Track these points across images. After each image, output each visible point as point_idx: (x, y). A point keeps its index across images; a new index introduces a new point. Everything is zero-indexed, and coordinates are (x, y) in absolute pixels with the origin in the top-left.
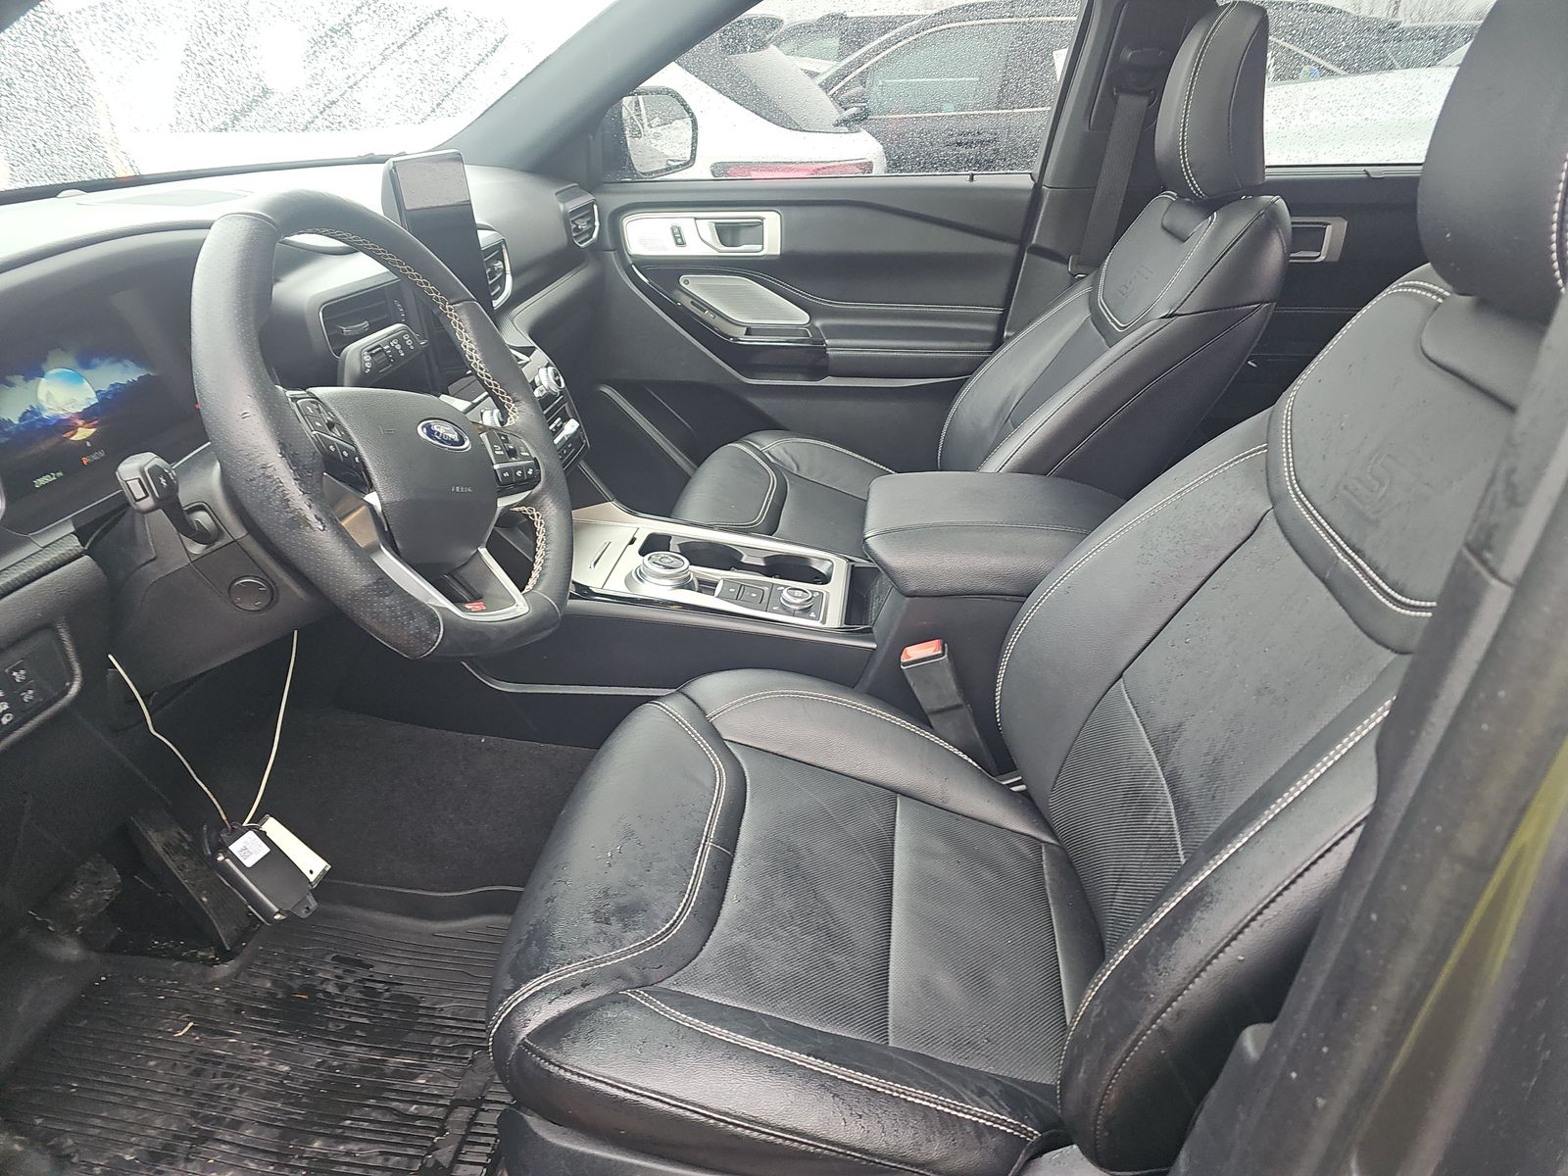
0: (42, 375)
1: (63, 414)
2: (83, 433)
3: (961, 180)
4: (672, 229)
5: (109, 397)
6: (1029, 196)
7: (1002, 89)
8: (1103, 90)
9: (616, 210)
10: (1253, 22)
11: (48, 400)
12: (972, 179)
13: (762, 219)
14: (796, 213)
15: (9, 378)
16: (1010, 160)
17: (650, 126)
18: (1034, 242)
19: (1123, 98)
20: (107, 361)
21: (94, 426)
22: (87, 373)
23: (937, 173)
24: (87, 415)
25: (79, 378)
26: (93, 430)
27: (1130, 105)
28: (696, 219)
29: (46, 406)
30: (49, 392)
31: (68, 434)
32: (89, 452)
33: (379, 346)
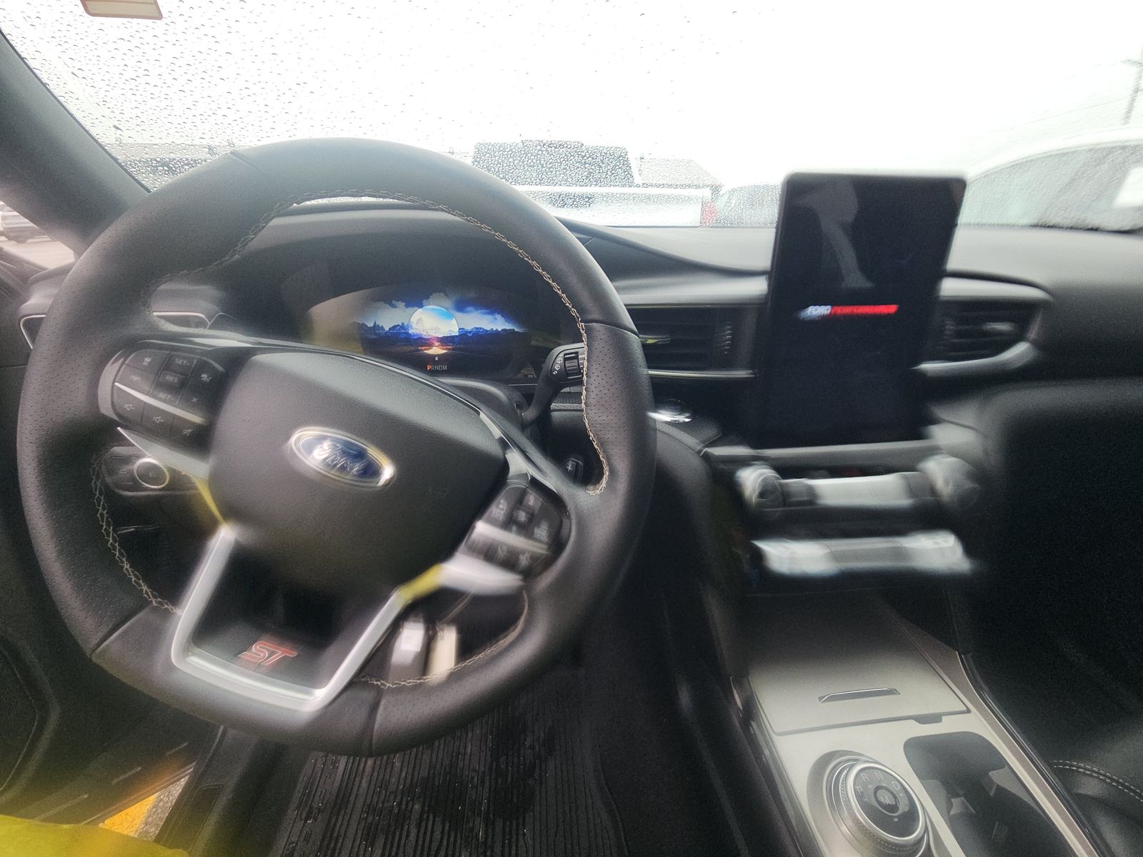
0: (421, 306)
1: (425, 335)
2: (436, 350)
5: (468, 334)
11: (417, 323)
15: (394, 302)
20: (480, 311)
21: (446, 349)
22: (459, 315)
24: (445, 341)
25: (450, 316)
26: (445, 351)
29: (415, 326)
30: (421, 318)
31: (424, 348)
32: (435, 363)
33: (577, 353)
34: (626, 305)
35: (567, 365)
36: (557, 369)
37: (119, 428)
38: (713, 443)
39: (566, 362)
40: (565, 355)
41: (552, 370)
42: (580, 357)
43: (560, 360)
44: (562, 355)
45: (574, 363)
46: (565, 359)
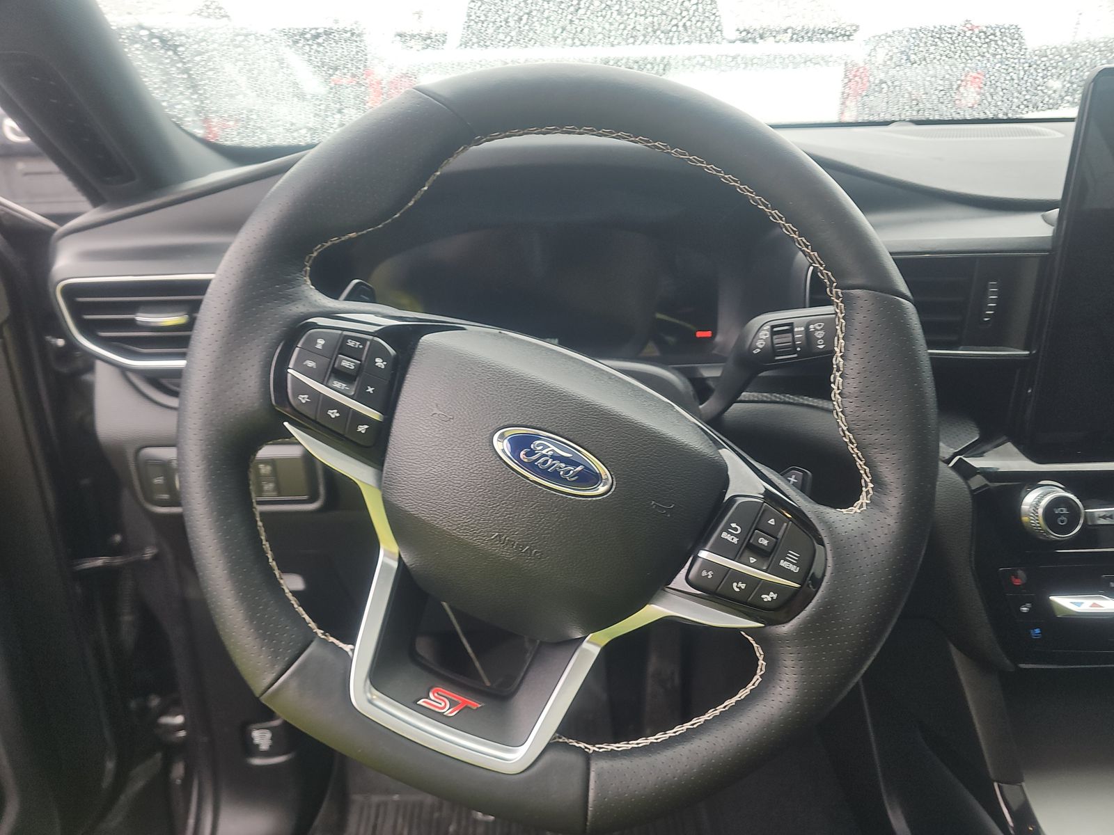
33: (791, 324)
34: (891, 254)
35: (776, 341)
36: (761, 346)
37: (286, 424)
38: (974, 449)
39: (775, 337)
40: (773, 327)
41: (753, 347)
42: (796, 330)
43: (765, 334)
44: (767, 327)
45: (788, 338)
46: (773, 333)
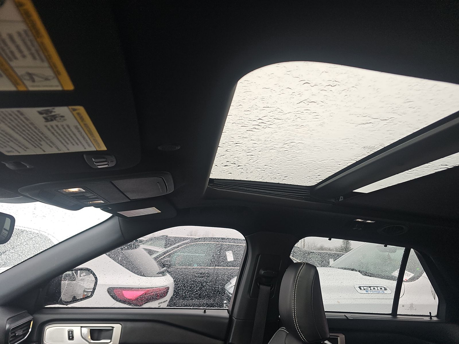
3: (200, 312)
4: (69, 332)
6: (227, 321)
7: (217, 278)
8: (254, 284)
9: (41, 323)
10: (313, 272)
12: (205, 312)
13: (113, 327)
14: (129, 325)
16: (220, 304)
17: (80, 276)
18: (230, 341)
19: (261, 286)
23: (191, 308)
27: (265, 289)
28: (81, 327)
